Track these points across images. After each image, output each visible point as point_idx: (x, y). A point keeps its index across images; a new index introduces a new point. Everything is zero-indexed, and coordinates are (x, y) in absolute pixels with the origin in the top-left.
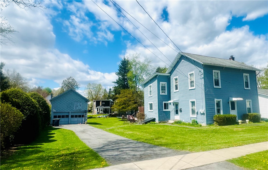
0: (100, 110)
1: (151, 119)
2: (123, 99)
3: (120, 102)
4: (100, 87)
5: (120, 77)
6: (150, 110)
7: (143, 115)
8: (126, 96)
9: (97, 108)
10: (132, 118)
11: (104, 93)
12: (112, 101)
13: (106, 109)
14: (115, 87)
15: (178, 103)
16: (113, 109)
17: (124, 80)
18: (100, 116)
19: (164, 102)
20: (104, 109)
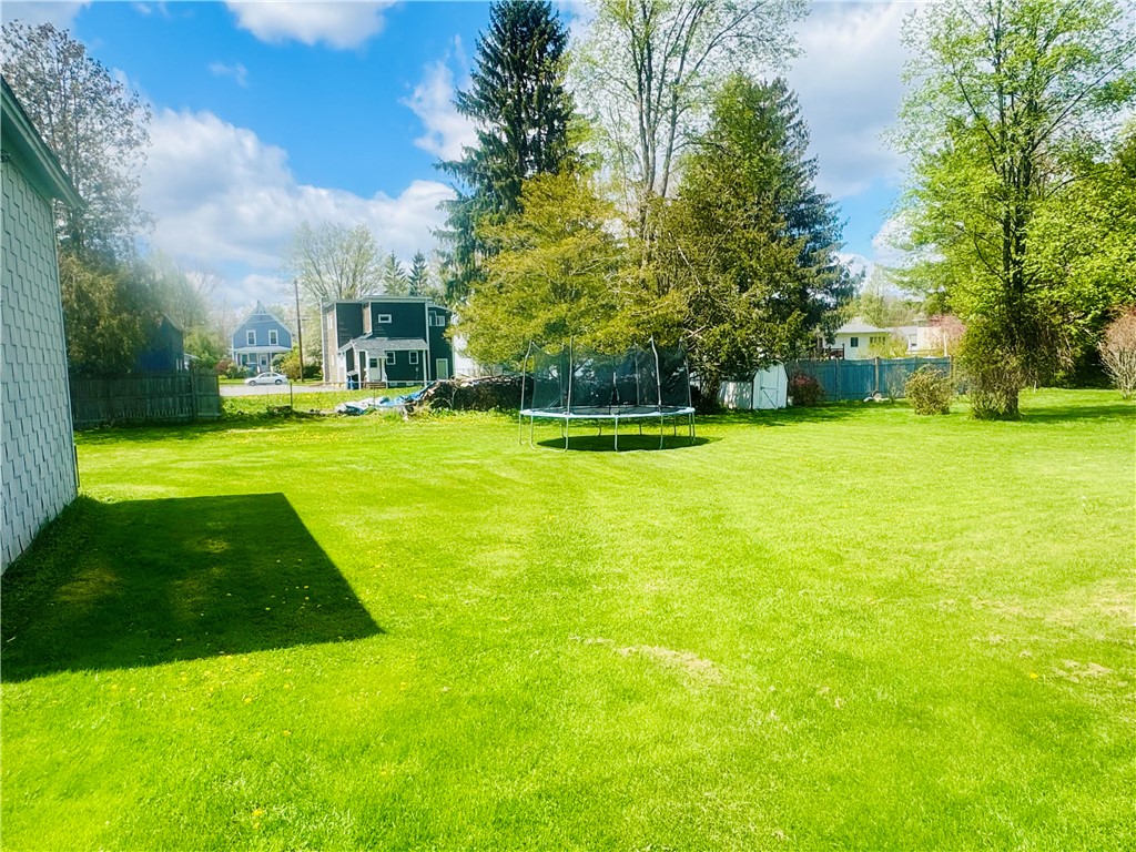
0: (363, 365)
9: (346, 347)
11: (387, 278)
13: (402, 355)
20: (390, 355)
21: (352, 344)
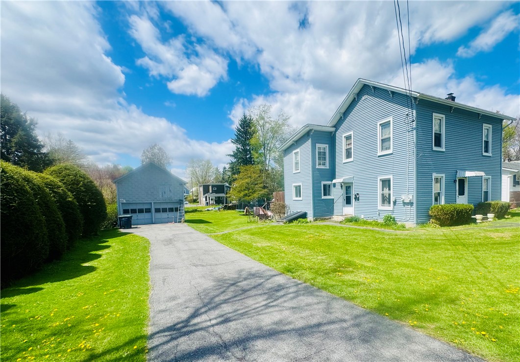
0: (209, 200)
1: (299, 214)
2: (244, 181)
3: (241, 186)
4: (208, 165)
5: (239, 146)
6: (297, 196)
7: (284, 207)
8: (250, 177)
9: (205, 195)
10: (263, 211)
11: (216, 174)
12: (227, 185)
13: (219, 197)
14: (232, 163)
15: (352, 183)
16: (230, 197)
17: (245, 151)
18: (210, 209)
19: (323, 183)
20: (216, 197)
21: (206, 195)
